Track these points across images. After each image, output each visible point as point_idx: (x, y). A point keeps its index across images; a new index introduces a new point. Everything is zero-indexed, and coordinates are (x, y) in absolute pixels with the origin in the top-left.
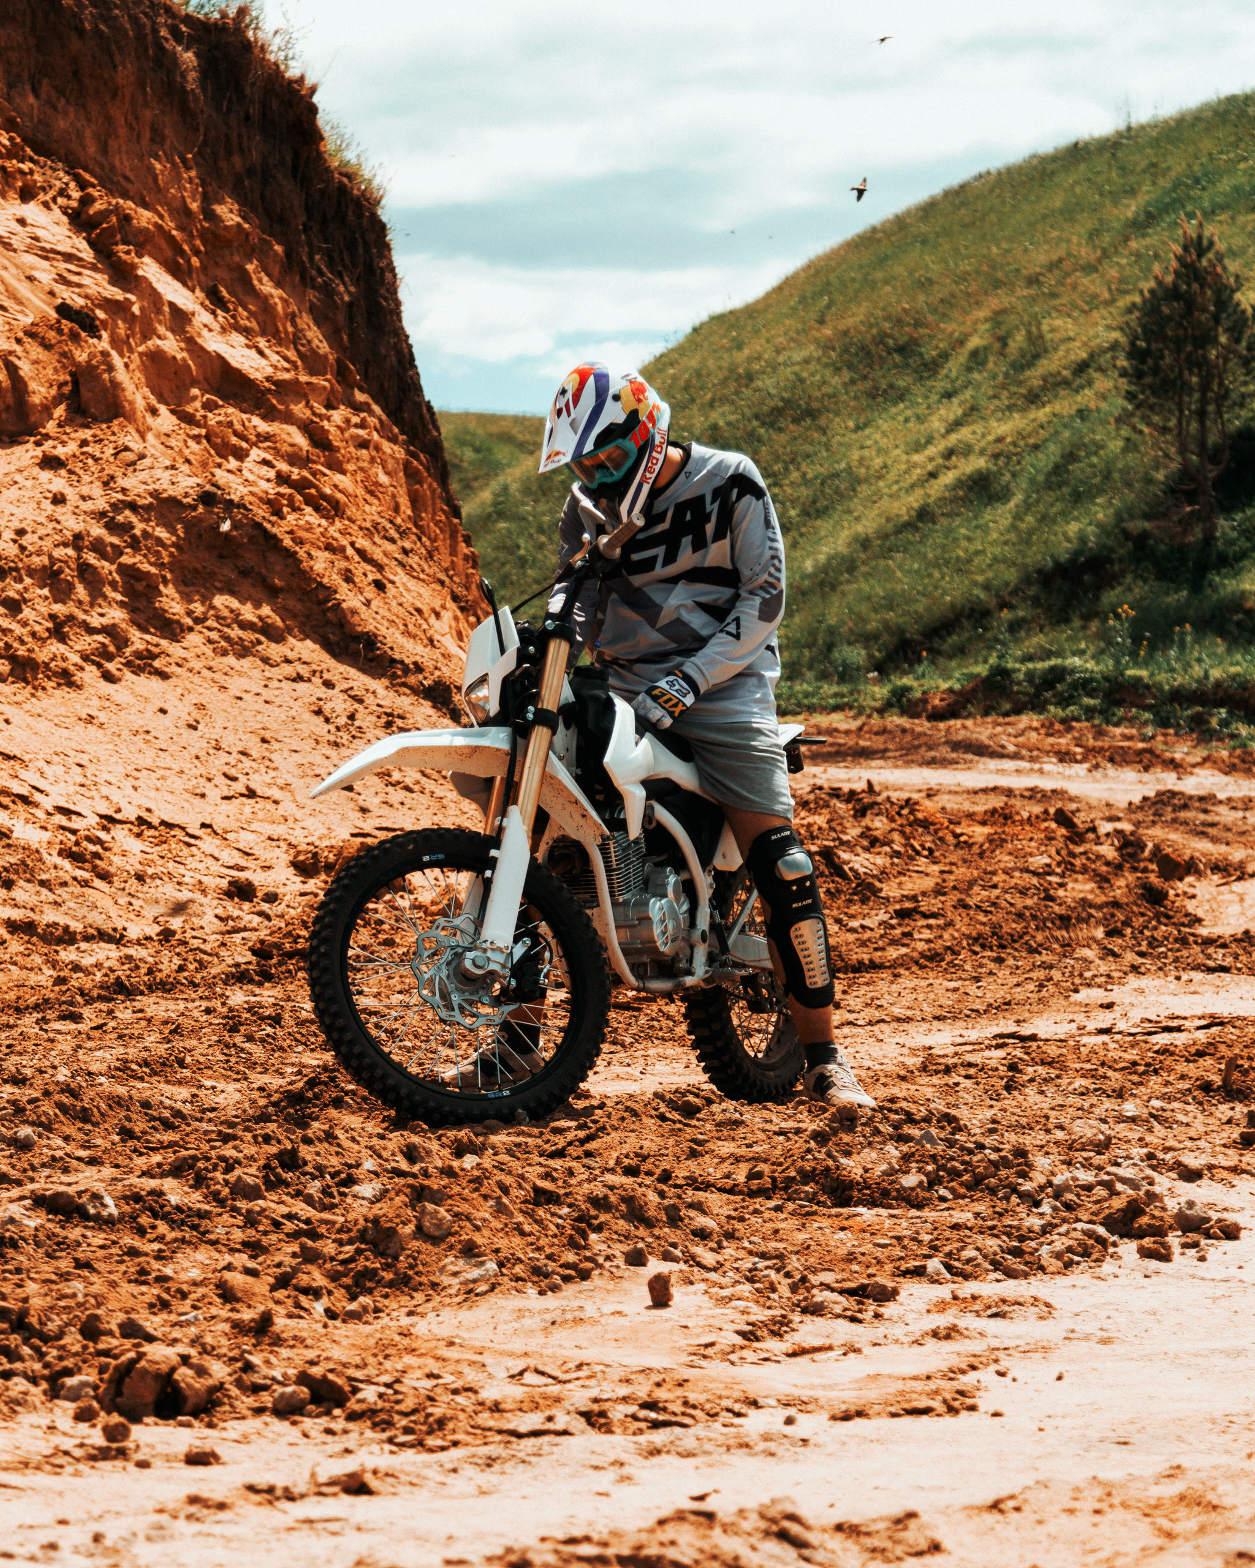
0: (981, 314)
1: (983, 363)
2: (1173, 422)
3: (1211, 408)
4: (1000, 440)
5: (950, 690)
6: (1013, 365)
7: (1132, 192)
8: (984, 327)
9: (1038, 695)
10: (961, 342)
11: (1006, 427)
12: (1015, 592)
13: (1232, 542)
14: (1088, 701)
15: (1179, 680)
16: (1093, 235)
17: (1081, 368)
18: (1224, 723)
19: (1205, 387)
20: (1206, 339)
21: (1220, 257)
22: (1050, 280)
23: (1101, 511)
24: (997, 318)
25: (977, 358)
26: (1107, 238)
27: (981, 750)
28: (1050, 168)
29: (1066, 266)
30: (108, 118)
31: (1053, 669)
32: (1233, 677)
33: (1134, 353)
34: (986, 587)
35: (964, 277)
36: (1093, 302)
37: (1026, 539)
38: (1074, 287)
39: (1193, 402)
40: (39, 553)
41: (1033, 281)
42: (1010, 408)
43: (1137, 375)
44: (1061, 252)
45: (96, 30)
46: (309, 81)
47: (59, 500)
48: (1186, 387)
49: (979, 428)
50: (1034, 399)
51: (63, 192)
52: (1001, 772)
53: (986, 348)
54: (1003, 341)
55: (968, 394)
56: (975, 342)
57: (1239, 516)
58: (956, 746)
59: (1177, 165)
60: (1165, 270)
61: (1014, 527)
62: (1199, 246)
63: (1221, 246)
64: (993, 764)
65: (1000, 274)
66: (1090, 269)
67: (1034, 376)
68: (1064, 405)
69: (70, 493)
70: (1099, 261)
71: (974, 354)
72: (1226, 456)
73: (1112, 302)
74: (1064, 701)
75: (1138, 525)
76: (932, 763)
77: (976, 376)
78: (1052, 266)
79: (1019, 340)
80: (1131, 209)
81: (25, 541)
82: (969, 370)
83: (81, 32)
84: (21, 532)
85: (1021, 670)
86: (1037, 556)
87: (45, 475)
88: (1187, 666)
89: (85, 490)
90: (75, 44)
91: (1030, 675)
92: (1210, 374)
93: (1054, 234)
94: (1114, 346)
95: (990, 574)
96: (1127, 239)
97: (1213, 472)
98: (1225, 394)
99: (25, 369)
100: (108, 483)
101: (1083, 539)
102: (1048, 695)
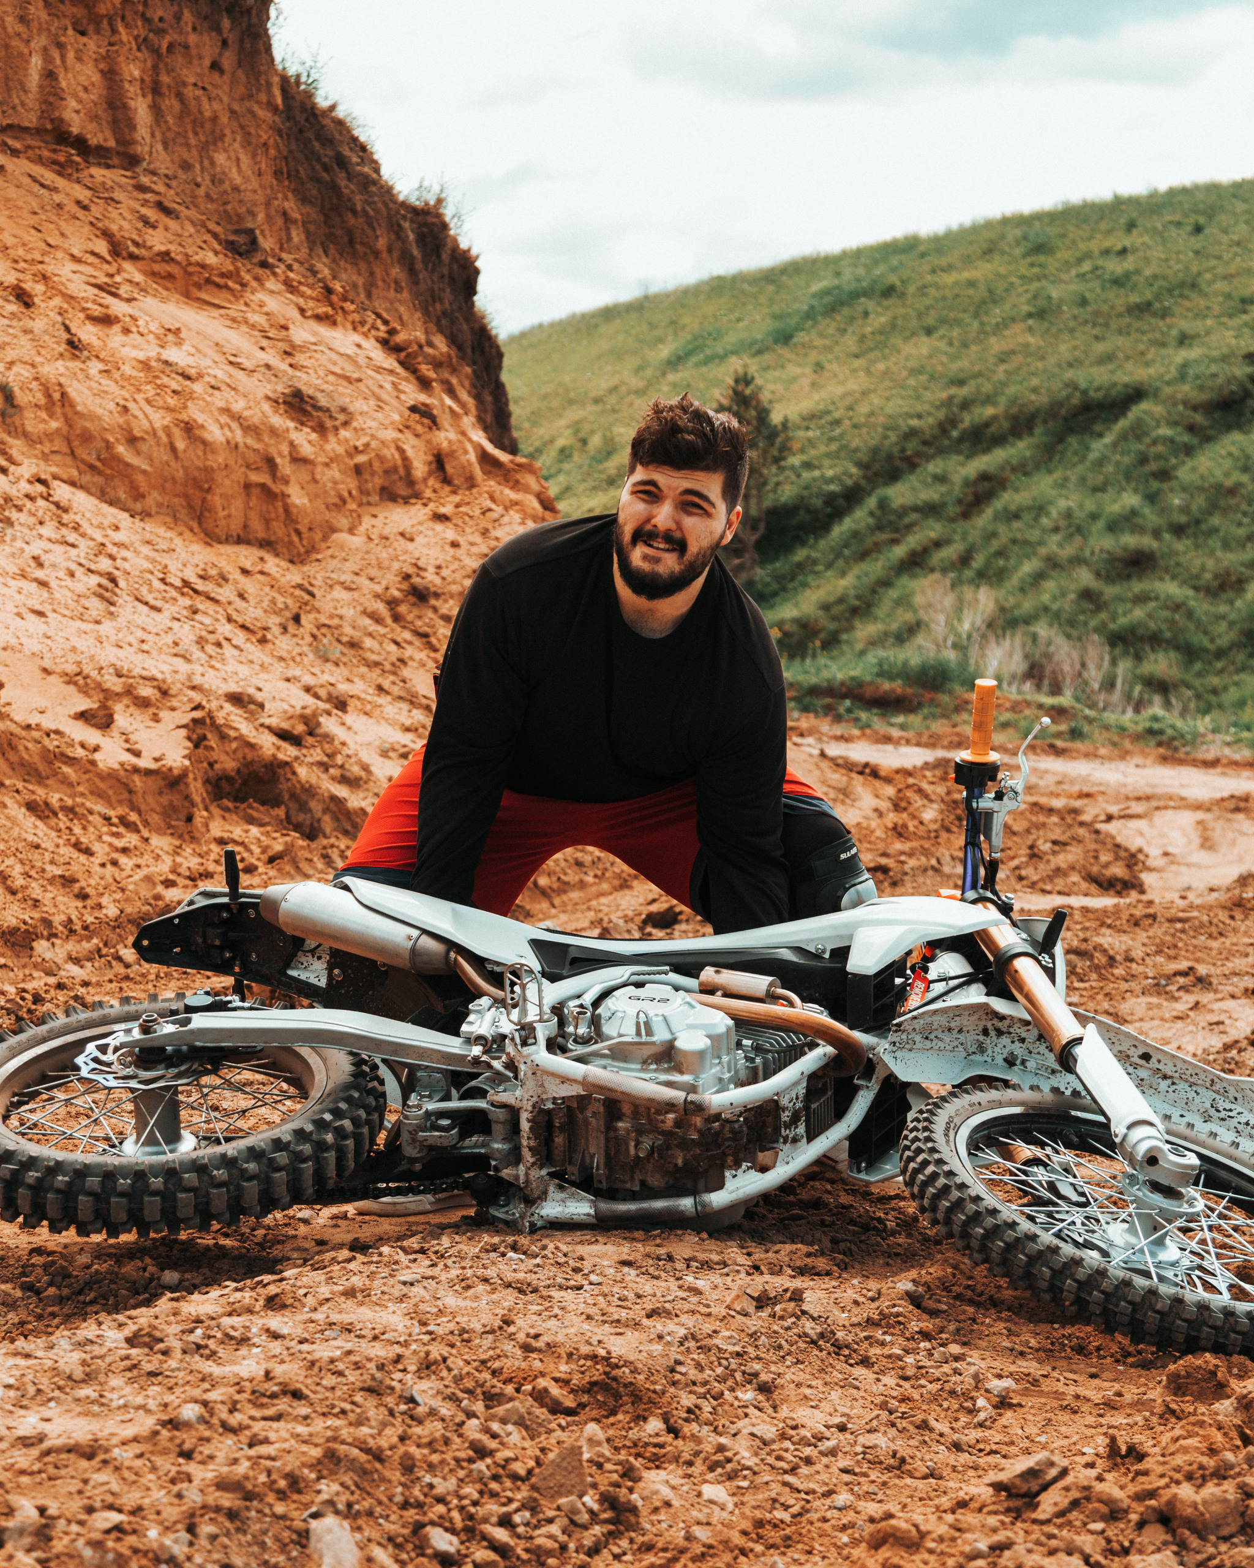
0: (563, 422)
1: (570, 456)
3: (754, 492)
6: (593, 458)
7: (661, 340)
8: (567, 432)
10: (552, 441)
13: (767, 585)
15: (814, 680)
16: (639, 369)
18: (849, 711)
21: (758, 387)
22: (612, 400)
24: (576, 427)
25: (565, 454)
26: (649, 373)
28: (594, 321)
29: (623, 389)
30: (372, 274)
32: (853, 679)
35: (545, 397)
38: (631, 404)
40: (454, 582)
41: (597, 401)
42: (594, 488)
44: (615, 381)
45: (364, 210)
46: (474, 252)
47: (455, 545)
49: (573, 501)
51: (374, 327)
53: (571, 447)
54: (584, 442)
55: (561, 478)
56: (561, 442)
57: (770, 567)
59: (692, 323)
62: (744, 380)
63: (757, 379)
65: (572, 395)
69: (461, 540)
70: (647, 387)
71: (563, 450)
72: (762, 525)
77: (566, 466)
78: (614, 390)
79: (596, 441)
80: (665, 351)
81: (445, 572)
82: (561, 461)
83: (354, 212)
84: (439, 567)
87: (439, 527)
88: (818, 670)
89: (471, 538)
90: (351, 221)
93: (609, 368)
96: (664, 374)
97: (754, 538)
98: (764, 483)
99: (410, 453)
100: (485, 533)
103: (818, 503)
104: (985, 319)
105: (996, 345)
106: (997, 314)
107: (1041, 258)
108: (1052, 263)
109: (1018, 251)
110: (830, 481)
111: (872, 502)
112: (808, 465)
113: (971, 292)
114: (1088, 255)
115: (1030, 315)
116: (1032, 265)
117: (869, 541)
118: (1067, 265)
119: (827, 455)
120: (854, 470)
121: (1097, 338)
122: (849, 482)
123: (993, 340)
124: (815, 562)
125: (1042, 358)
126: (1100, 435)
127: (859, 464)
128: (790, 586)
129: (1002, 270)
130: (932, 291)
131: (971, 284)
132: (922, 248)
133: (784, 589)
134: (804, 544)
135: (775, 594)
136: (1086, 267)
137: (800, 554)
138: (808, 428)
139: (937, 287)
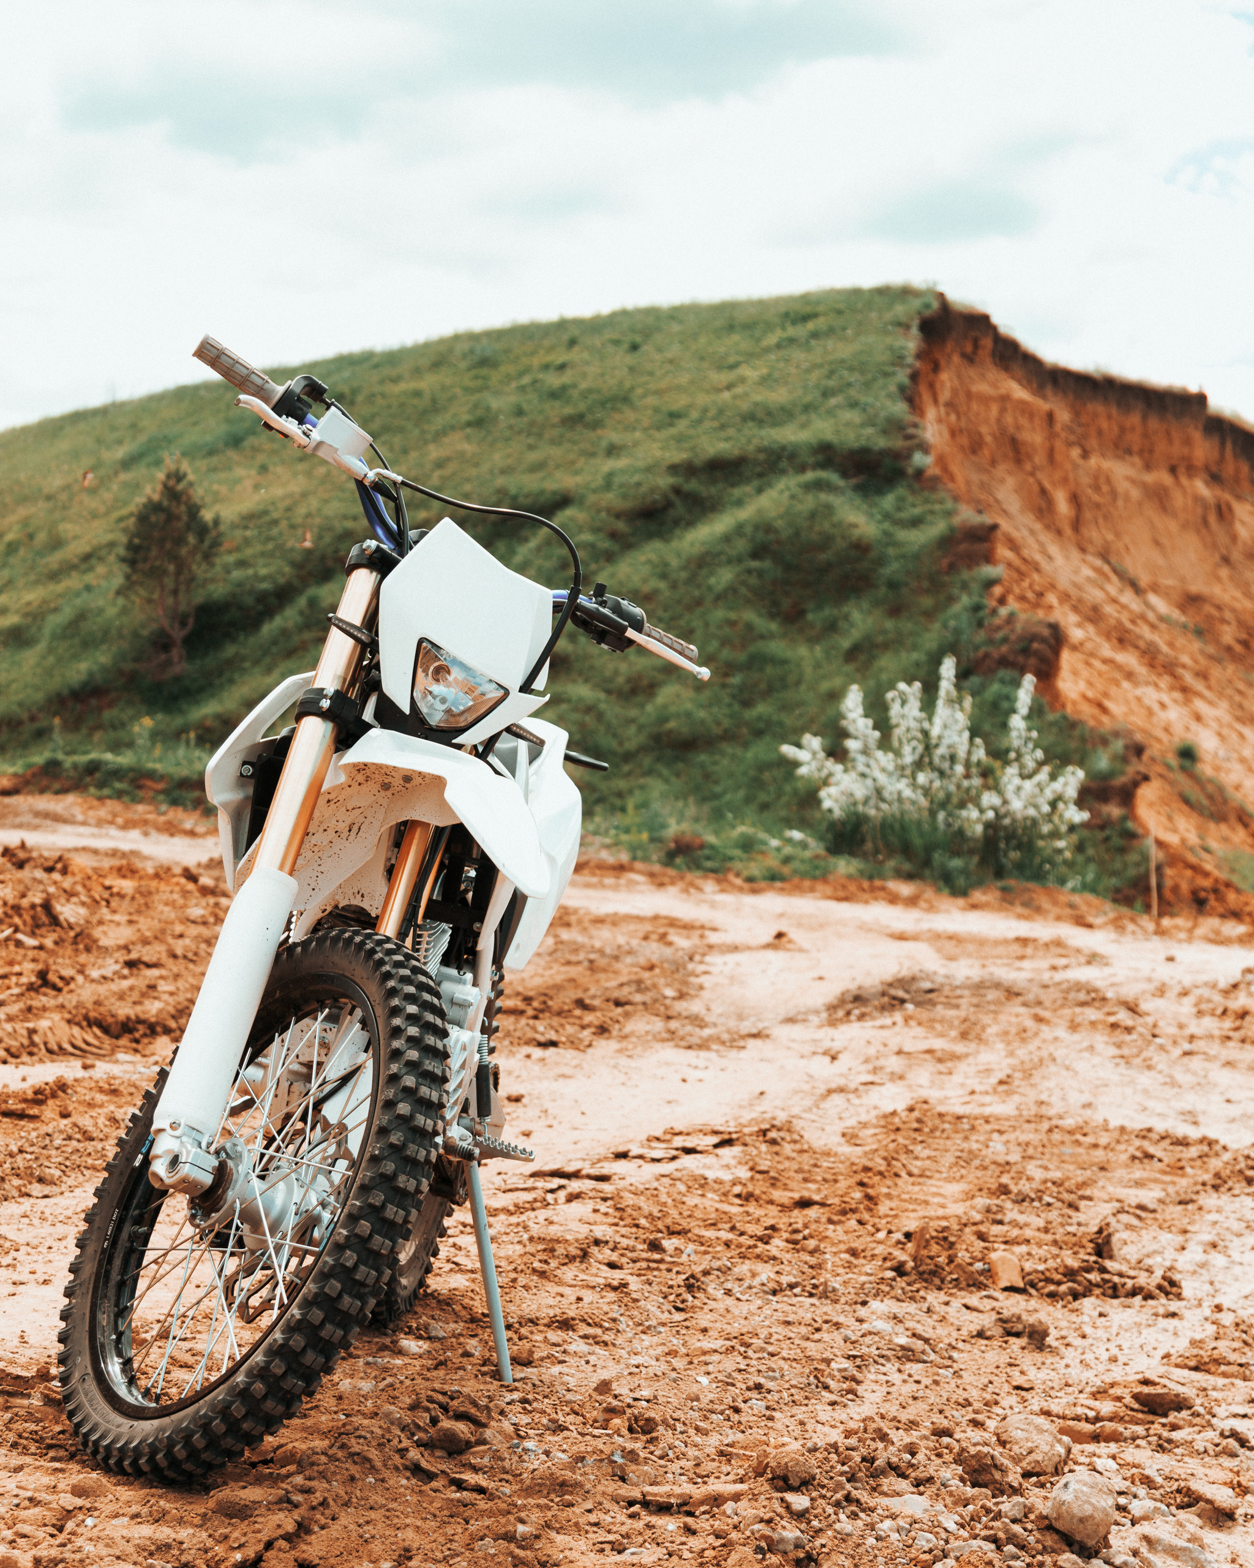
0: (14, 518)
1: (16, 550)
2: (156, 596)
3: (182, 587)
4: (29, 604)
5: (15, 775)
6: (37, 553)
7: (120, 442)
8: (16, 528)
9: (81, 779)
10: (1, 535)
11: (33, 596)
12: (40, 709)
14: (118, 785)
17: (87, 557)
19: (178, 573)
20: (180, 541)
21: (191, 484)
22: (63, 498)
23: (103, 657)
24: (26, 522)
25: (12, 548)
26: (103, 472)
27: (58, 819)
31: (92, 762)
33: (130, 547)
34: (20, 704)
36: (94, 515)
37: (49, 673)
38: (81, 503)
39: (169, 582)
41: (49, 498)
42: (36, 582)
43: (132, 563)
44: (69, 480)
48: (165, 572)
49: (14, 595)
50: (54, 576)
52: (80, 835)
53: (19, 542)
54: (31, 537)
55: (6, 571)
56: (10, 537)
58: (37, 814)
59: (152, 427)
60: (152, 491)
61: (38, 665)
62: (177, 476)
63: (191, 477)
64: (69, 828)
65: (26, 492)
66: (93, 491)
67: (54, 560)
68: (74, 582)
71: (10, 544)
72: (191, 621)
73: (107, 513)
74: (101, 785)
75: (128, 666)
76: (20, 826)
77: (12, 560)
78: (64, 488)
79: (41, 537)
80: (120, 453)
85: (68, 761)
86: (56, 684)
88: (192, 762)
91: (75, 766)
92: (181, 566)
93: (65, 467)
94: (112, 545)
95: (21, 696)
96: (116, 473)
97: (182, 634)
98: (193, 579)
101: (91, 674)
102: (88, 779)
103: (249, 601)
104: (426, 427)
105: (434, 452)
106: (439, 421)
107: (485, 371)
108: (495, 376)
109: (463, 365)
110: (264, 579)
111: (302, 601)
112: (242, 564)
113: (416, 401)
114: (527, 370)
115: (469, 424)
116: (476, 377)
117: (296, 639)
118: (509, 378)
119: (263, 554)
120: (287, 569)
121: (531, 447)
122: (282, 581)
123: (432, 447)
124: (243, 659)
125: (476, 465)
126: (526, 540)
127: (293, 564)
128: (217, 682)
129: (448, 381)
130: (380, 401)
131: (417, 394)
132: (375, 360)
133: (211, 685)
134: (234, 640)
135: (201, 690)
136: (526, 380)
137: (230, 650)
138: (246, 528)
139: (383, 396)
